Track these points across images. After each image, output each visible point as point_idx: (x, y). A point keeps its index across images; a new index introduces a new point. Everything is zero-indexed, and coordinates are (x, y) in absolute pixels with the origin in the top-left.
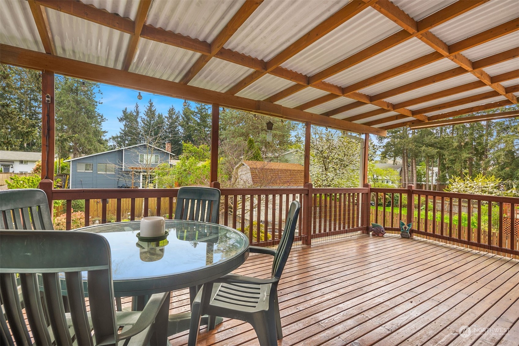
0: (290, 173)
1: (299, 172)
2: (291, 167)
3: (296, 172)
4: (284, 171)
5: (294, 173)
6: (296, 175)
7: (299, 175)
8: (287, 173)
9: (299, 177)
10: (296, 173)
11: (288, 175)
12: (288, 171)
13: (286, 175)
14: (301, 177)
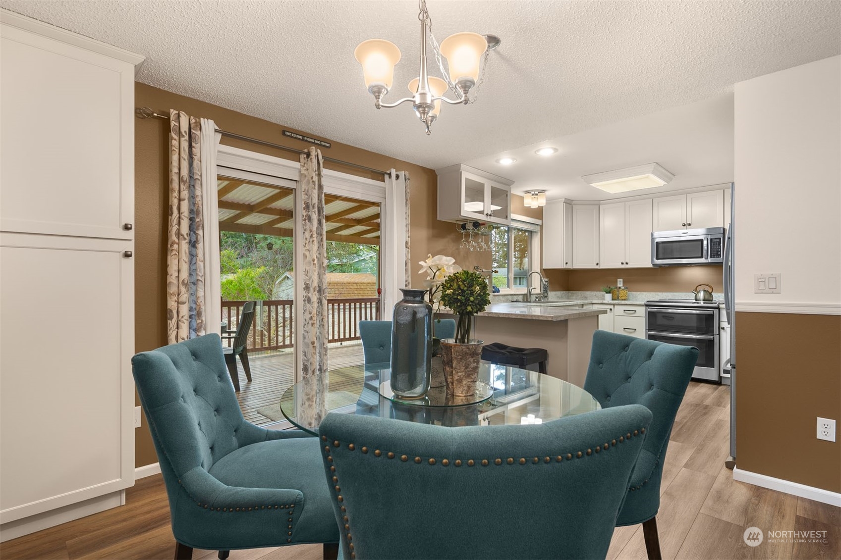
0: (356, 287)
1: (369, 285)
2: (358, 279)
3: (365, 285)
4: (348, 285)
5: (362, 287)
6: (365, 290)
7: (369, 289)
8: (351, 287)
9: (370, 292)
10: (365, 287)
11: (354, 290)
12: (354, 285)
13: (351, 290)
14: (372, 292)
